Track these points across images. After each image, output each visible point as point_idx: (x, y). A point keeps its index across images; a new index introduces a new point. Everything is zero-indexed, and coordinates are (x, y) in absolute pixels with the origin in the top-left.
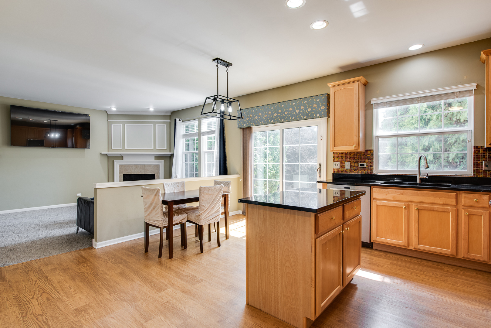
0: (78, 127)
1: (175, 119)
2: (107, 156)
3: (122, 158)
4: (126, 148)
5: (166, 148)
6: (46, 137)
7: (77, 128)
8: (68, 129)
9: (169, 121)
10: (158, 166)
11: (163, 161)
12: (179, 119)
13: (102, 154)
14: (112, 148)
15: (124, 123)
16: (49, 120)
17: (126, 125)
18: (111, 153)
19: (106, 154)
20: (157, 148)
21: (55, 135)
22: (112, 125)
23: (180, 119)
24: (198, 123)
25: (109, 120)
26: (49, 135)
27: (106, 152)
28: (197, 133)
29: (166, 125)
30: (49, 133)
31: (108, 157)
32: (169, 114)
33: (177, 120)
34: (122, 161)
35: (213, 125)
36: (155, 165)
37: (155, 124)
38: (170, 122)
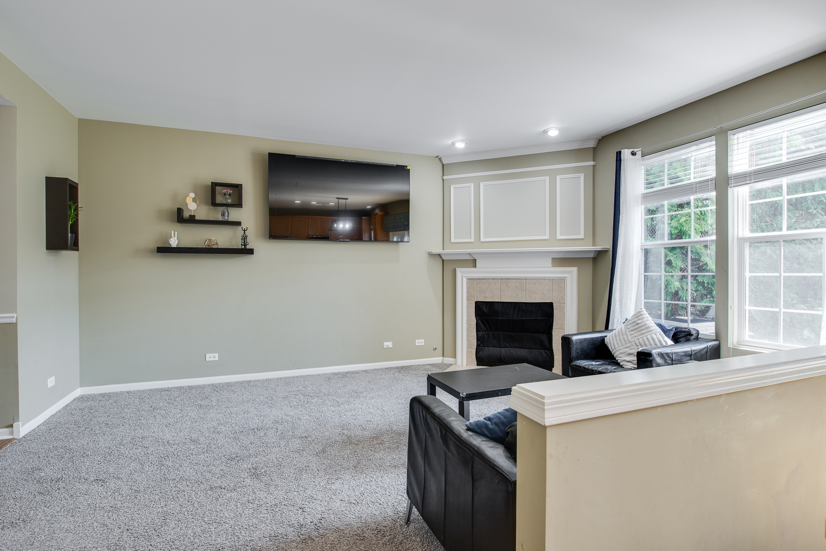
0: (377, 211)
1: (619, 154)
2: (442, 258)
3: (474, 263)
4: (482, 239)
5: (582, 236)
6: (331, 229)
7: (377, 214)
8: (363, 218)
9: (592, 163)
10: (563, 280)
11: (574, 270)
12: (632, 150)
13: (431, 255)
14: (452, 241)
15: (477, 181)
16: (337, 198)
17: (482, 185)
18: (449, 252)
19: (439, 255)
20: (559, 237)
21: (344, 225)
22: (452, 187)
23: (635, 150)
24: (714, 148)
25: (445, 178)
26: (335, 225)
27: (438, 250)
28: (712, 179)
29: (582, 175)
30: (335, 221)
31: (443, 260)
32: (592, 144)
33: (626, 153)
34: (474, 269)
35: (784, 146)
36: (552, 280)
37: (553, 174)
38: (594, 166)
